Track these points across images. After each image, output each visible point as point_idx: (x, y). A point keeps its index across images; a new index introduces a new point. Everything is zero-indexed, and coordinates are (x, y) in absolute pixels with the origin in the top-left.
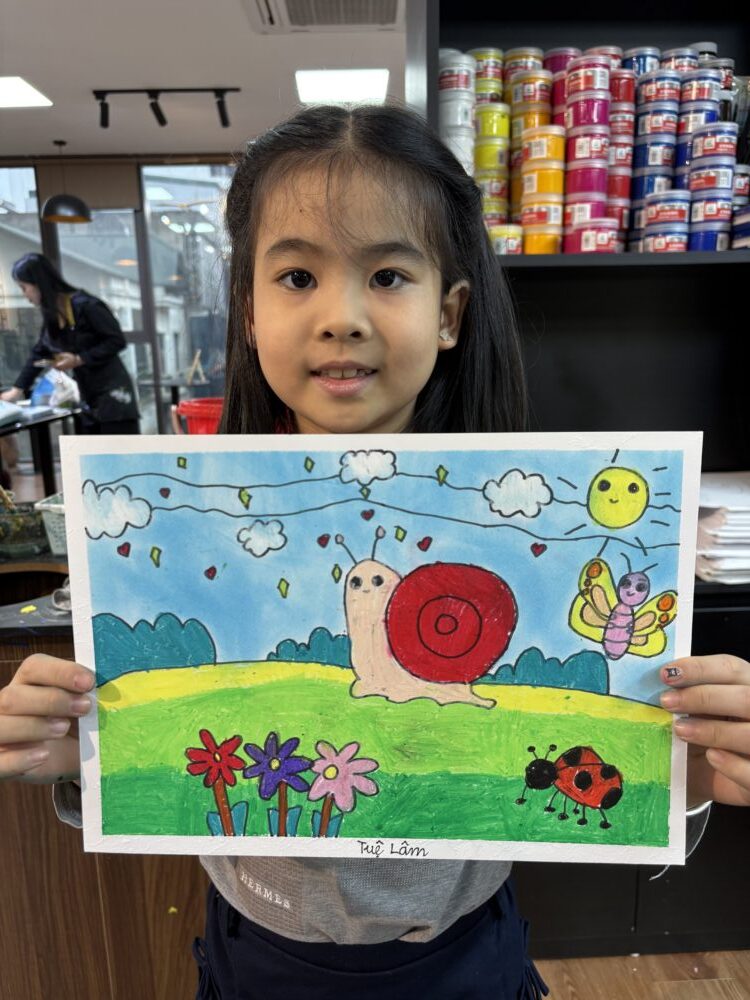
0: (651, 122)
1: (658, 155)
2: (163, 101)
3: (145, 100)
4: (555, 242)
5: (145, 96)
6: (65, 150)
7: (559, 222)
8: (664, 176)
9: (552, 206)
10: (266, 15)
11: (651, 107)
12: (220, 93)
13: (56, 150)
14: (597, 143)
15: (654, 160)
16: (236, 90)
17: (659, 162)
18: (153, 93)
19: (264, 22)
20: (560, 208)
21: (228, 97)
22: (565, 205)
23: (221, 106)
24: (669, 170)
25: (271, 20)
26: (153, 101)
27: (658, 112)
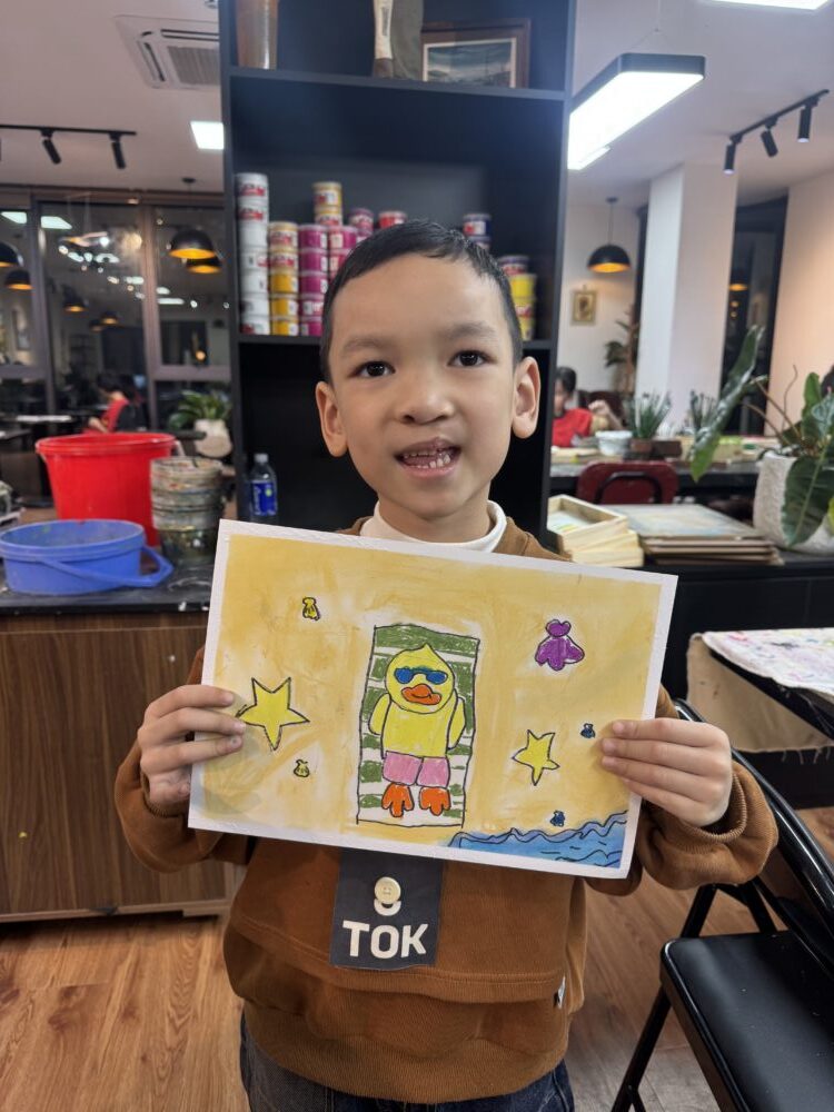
2: (57, 139)
3: (38, 138)
5: (38, 133)
10: (157, 74)
12: (115, 135)
16: (133, 133)
18: (47, 131)
19: (154, 79)
21: (124, 140)
23: (117, 149)
25: (162, 78)
26: (46, 138)
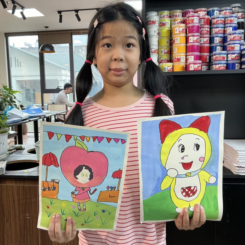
0: (215, 30)
1: (217, 40)
3: (74, 13)
4: (183, 67)
6: (48, 29)
7: (185, 61)
8: (220, 46)
9: (182, 57)
11: (215, 26)
13: (45, 29)
14: (195, 38)
15: (216, 41)
17: (218, 42)
20: (185, 57)
22: (186, 56)
24: (222, 44)
26: (76, 13)
27: (217, 27)
